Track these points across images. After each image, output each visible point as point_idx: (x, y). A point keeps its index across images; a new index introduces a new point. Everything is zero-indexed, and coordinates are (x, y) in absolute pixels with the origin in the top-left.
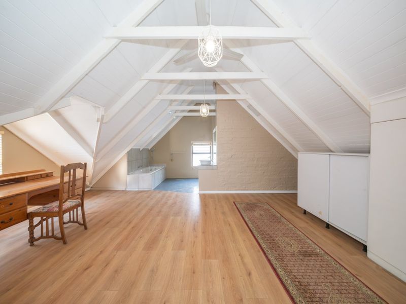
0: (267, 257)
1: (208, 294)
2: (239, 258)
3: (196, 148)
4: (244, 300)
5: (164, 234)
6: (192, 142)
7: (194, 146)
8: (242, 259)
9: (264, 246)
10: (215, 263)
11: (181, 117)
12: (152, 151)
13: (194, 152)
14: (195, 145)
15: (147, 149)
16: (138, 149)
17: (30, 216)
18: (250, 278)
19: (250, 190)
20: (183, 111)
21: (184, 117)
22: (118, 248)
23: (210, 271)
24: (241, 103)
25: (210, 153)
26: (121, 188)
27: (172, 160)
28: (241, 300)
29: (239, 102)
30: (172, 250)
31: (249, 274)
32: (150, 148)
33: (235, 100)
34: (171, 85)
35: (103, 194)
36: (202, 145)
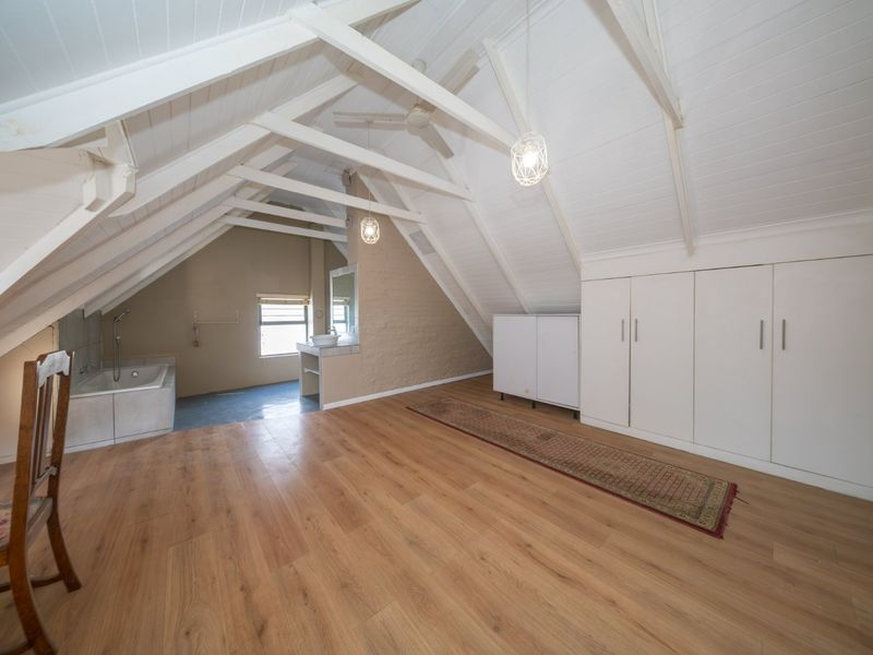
0: (519, 455)
3: (269, 311)
6: (258, 295)
7: (263, 306)
9: (506, 446)
11: (228, 229)
13: (264, 319)
14: (267, 302)
25: (345, 322)
27: (196, 344)
29: (396, 223)
33: (387, 217)
36: (286, 303)
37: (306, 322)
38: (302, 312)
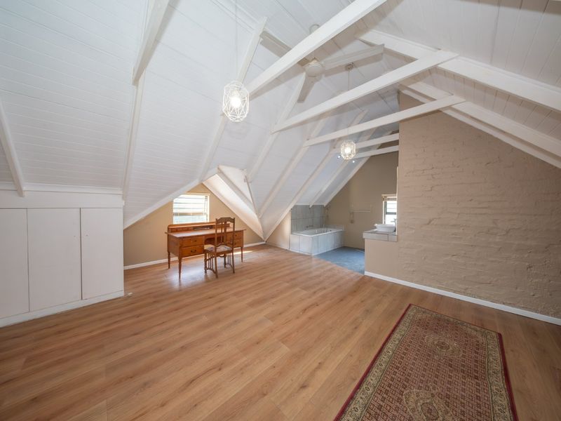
1: (246, 366)
2: (316, 365)
3: (392, 205)
4: (266, 397)
5: (274, 300)
6: (383, 195)
7: (388, 202)
8: (316, 368)
10: (285, 350)
11: (367, 159)
12: (327, 209)
13: (388, 210)
15: (322, 206)
16: (306, 206)
17: (205, 252)
18: (299, 390)
19: (480, 298)
20: (369, 148)
21: (372, 157)
22: (235, 294)
23: (271, 352)
24: (449, 112)
26: (285, 247)
27: (352, 222)
28: (265, 395)
29: (446, 112)
30: (265, 316)
31: (304, 387)
32: (325, 204)
33: (438, 111)
34: (322, 121)
35: (270, 250)
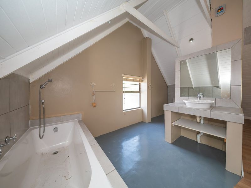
3: (127, 85)
7: (124, 82)
14: (126, 80)
27: (94, 105)
37: (140, 92)
38: (138, 86)
